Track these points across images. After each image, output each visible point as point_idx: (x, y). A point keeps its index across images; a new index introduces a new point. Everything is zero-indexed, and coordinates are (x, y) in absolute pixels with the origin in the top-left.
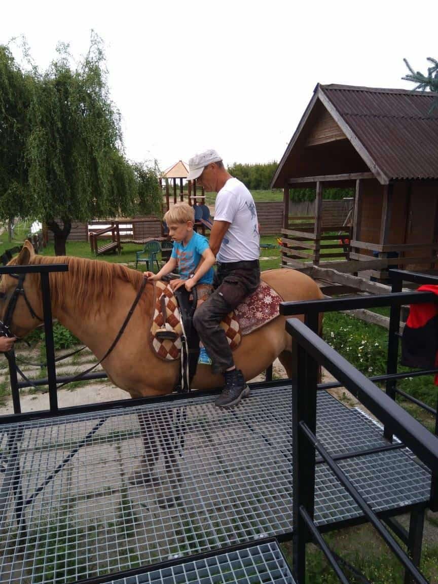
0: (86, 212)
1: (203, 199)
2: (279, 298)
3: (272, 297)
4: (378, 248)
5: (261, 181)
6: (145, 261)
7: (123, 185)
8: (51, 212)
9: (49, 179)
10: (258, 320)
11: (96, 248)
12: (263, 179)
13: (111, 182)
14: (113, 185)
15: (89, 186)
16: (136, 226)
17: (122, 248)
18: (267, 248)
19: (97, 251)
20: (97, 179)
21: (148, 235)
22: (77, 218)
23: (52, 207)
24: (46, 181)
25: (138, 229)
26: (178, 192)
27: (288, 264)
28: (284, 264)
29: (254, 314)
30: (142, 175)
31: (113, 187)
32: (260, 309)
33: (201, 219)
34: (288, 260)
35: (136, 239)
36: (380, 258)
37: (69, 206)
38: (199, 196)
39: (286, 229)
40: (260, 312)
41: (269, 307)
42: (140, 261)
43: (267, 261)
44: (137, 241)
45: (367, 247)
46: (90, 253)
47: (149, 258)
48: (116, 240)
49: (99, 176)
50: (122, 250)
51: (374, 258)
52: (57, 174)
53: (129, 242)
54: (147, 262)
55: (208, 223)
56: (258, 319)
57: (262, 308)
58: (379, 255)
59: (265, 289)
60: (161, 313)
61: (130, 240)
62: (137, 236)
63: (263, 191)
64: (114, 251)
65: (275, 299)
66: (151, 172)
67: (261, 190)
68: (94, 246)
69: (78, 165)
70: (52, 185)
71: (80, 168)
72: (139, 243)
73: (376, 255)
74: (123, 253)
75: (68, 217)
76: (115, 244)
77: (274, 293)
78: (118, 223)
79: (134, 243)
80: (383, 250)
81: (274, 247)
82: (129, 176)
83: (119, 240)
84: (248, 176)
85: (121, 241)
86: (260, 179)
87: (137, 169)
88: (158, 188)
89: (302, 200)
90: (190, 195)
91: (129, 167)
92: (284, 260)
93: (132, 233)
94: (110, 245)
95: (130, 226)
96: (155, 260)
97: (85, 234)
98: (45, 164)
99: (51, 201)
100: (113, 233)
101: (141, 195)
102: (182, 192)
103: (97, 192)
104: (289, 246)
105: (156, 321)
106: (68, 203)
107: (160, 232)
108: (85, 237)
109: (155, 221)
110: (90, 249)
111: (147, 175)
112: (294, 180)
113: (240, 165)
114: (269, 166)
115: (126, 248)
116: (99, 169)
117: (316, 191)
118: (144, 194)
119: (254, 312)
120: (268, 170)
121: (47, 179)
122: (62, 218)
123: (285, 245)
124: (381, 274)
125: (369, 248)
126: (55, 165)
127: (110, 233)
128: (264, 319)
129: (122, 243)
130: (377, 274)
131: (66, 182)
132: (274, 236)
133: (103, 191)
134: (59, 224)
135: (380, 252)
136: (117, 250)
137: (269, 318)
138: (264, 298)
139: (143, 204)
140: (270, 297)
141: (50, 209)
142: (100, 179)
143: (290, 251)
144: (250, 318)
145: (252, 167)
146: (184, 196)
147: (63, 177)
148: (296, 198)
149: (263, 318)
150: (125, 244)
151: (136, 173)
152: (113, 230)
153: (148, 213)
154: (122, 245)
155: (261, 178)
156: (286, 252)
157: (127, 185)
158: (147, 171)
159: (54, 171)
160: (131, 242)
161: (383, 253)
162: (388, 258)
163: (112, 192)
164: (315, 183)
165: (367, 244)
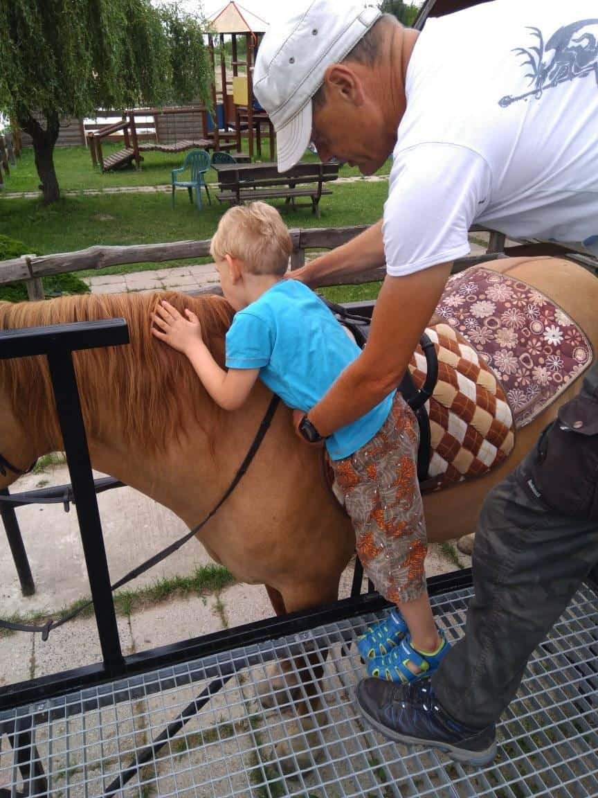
0: (85, 100)
2: (577, 331)
3: (562, 328)
6: (186, 186)
7: (145, 45)
8: (25, 102)
9: (16, 39)
10: (543, 390)
11: (101, 160)
13: (124, 42)
14: (129, 46)
15: (87, 49)
16: (159, 119)
17: (142, 159)
19: (102, 163)
20: (100, 35)
21: (182, 136)
22: (72, 110)
23: (26, 90)
24: (11, 41)
25: (163, 125)
29: (531, 376)
30: (176, 29)
31: (127, 51)
32: (541, 360)
35: (161, 141)
37: (56, 89)
40: (543, 366)
41: (558, 352)
42: (178, 185)
44: (166, 147)
46: (91, 168)
47: (192, 180)
48: (132, 145)
49: (103, 30)
50: (141, 163)
52: (28, 26)
53: (152, 149)
54: (190, 188)
56: (542, 387)
57: (545, 357)
59: (543, 309)
61: (153, 145)
62: (161, 137)
64: (130, 163)
65: (570, 333)
66: (190, 21)
68: (97, 156)
69: (65, 8)
70: (20, 47)
71: (69, 13)
72: (168, 151)
74: (145, 168)
75: (54, 110)
76: (131, 151)
77: (564, 320)
78: (132, 115)
79: (160, 149)
82: (155, 30)
83: (136, 144)
85: (139, 146)
87: (166, 17)
88: (203, 53)
91: (152, 12)
93: (153, 130)
94: (123, 153)
95: (150, 119)
96: (203, 185)
97: (78, 133)
98: (6, 7)
99: (24, 80)
100: (126, 132)
101: (176, 65)
102: (235, 60)
103: (101, 61)
106: (54, 83)
107: (201, 129)
108: (80, 138)
109: (193, 112)
110: (91, 160)
111: (184, 28)
115: (148, 158)
116: (104, 16)
118: (180, 64)
119: (531, 370)
121: (11, 38)
122: (45, 111)
126: (23, 8)
127: (121, 133)
128: (554, 385)
129: (142, 149)
131: (47, 44)
133: (111, 59)
134: (41, 122)
136: (134, 162)
137: (564, 382)
138: (545, 331)
139: (179, 81)
140: (558, 328)
141: (23, 96)
142: (106, 34)
144: (527, 385)
146: (238, 68)
147: (41, 33)
149: (552, 382)
150: (146, 152)
151: (164, 24)
152: (124, 127)
153: (187, 100)
154: (141, 154)
157: (151, 47)
158: (183, 21)
159: (23, 19)
160: (156, 149)
163: (127, 61)
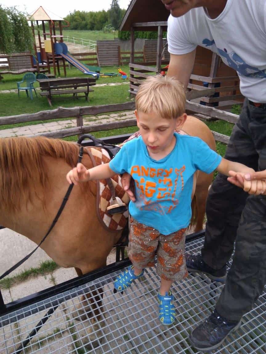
1: (62, 38)
4: (208, 80)
5: (95, 24)
6: (24, 89)
12: (96, 22)
16: (10, 59)
17: (3, 78)
18: (112, 76)
21: (22, 67)
25: (12, 62)
26: (36, 31)
27: (134, 90)
28: (132, 91)
30: (14, 18)
33: (62, 54)
34: (135, 87)
35: (11, 69)
36: (209, 88)
38: (58, 36)
39: (132, 63)
42: (20, 89)
43: (115, 87)
44: (14, 72)
45: (199, 78)
47: (27, 86)
50: (2, 80)
51: (205, 88)
53: (7, 73)
54: (27, 90)
55: (67, 57)
58: (209, 85)
60: (107, 186)
61: (8, 71)
62: (11, 67)
63: (97, 32)
66: (21, 15)
67: (96, 31)
72: (15, 74)
73: (207, 85)
74: (4, 82)
79: (11, 73)
80: (212, 81)
81: (116, 75)
82: (4, 19)
84: (85, 20)
85: (1, 72)
86: (93, 22)
87: (9, 13)
89: (128, 39)
90: (51, 35)
92: (132, 88)
93: (7, 65)
95: (6, 60)
96: (33, 88)
101: (16, 35)
102: (44, 32)
104: (135, 76)
105: (104, 196)
107: (30, 63)
111: (18, 18)
112: (139, 24)
113: (79, 12)
114: (100, 12)
115: (5, 77)
117: (157, 34)
118: (17, 34)
120: (100, 16)
123: (132, 76)
124: (210, 99)
125: (201, 80)
129: (2, 74)
130: (207, 100)
132: (113, 66)
135: (210, 83)
139: (18, 42)
143: (137, 81)
145: (87, 14)
146: (46, 36)
148: (123, 37)
150: (4, 75)
151: (8, 16)
153: (22, 50)
155: (95, 21)
156: (133, 81)
157: (3, 26)
158: (18, 15)
160: (9, 73)
161: (212, 84)
162: (215, 87)
164: (157, 27)
165: (200, 77)
